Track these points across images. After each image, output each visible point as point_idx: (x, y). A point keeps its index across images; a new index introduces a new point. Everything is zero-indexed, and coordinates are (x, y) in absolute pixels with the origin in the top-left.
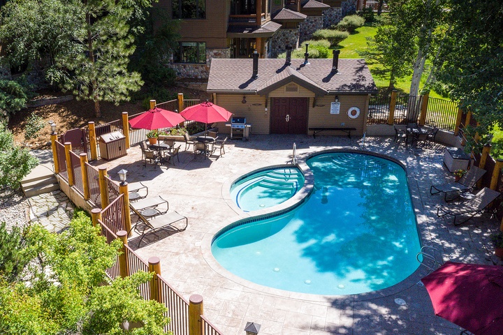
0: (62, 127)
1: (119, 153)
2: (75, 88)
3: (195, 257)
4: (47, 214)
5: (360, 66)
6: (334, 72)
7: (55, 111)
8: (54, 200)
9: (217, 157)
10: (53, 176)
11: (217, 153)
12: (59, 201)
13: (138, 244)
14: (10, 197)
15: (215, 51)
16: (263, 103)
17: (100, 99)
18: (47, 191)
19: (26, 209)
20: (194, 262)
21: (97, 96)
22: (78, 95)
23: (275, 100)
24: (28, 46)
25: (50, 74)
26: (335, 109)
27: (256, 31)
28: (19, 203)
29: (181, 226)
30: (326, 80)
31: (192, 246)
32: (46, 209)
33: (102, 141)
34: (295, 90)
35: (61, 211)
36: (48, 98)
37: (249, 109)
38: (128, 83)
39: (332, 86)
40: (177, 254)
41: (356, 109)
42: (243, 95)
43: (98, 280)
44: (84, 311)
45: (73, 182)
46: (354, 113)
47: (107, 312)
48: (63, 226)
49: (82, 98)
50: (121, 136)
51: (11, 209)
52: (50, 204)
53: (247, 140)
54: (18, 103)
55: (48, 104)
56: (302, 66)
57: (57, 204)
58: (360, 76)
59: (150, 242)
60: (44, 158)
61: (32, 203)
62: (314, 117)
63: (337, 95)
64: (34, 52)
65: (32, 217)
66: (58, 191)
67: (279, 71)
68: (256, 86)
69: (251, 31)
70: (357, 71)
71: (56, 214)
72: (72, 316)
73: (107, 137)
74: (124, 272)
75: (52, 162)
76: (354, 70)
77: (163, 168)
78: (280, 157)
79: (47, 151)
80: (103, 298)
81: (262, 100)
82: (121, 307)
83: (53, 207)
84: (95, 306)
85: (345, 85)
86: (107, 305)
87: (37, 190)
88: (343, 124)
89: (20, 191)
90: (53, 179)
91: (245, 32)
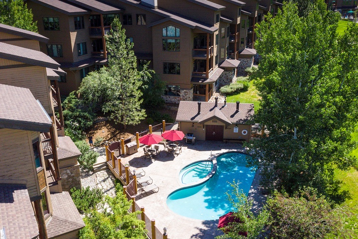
0: (108, 134)
1: (134, 152)
2: (115, 118)
3: (160, 204)
4: (104, 181)
5: (251, 108)
6: (237, 112)
7: (105, 126)
8: (106, 174)
9: (178, 154)
10: (106, 163)
11: (178, 152)
12: (109, 175)
13: (139, 198)
14: (88, 172)
15: (185, 91)
16: (202, 126)
17: (127, 124)
18: (103, 170)
19: (95, 178)
20: (159, 206)
21: (125, 123)
22: (116, 122)
23: (207, 126)
24: (94, 95)
25: (103, 109)
26: (236, 130)
27: (206, 82)
28: (92, 175)
29: (156, 190)
30: (232, 116)
31: (159, 199)
32: (103, 178)
33: (127, 146)
34: (216, 122)
35: (109, 179)
36: (102, 118)
37: (196, 129)
38: (139, 116)
39: (235, 120)
40: (153, 202)
41: (246, 131)
42: (192, 123)
43: (125, 213)
44: (121, 222)
45: (115, 167)
46: (245, 132)
47: (128, 223)
48: (111, 187)
49: (118, 123)
50: (136, 144)
51: (89, 178)
52: (105, 176)
53: (193, 144)
54: (89, 124)
55: (102, 121)
56: (223, 107)
57: (108, 176)
58: (249, 114)
59: (144, 197)
60: (101, 152)
61: (98, 175)
62: (226, 134)
63: (236, 124)
64: (96, 98)
65: (98, 182)
66: (108, 170)
67: (211, 110)
68: (199, 119)
69: (203, 81)
70: (248, 112)
71: (107, 180)
72: (118, 223)
73: (129, 145)
74: (134, 210)
75: (105, 155)
76: (247, 111)
77: (153, 160)
78: (206, 155)
79: (102, 148)
80: (127, 219)
81: (202, 125)
82: (132, 222)
83: (106, 177)
84: (124, 221)
85: (241, 120)
86: (128, 221)
87: (99, 169)
88: (240, 137)
89: (92, 170)
90: (106, 164)
91: (200, 82)
